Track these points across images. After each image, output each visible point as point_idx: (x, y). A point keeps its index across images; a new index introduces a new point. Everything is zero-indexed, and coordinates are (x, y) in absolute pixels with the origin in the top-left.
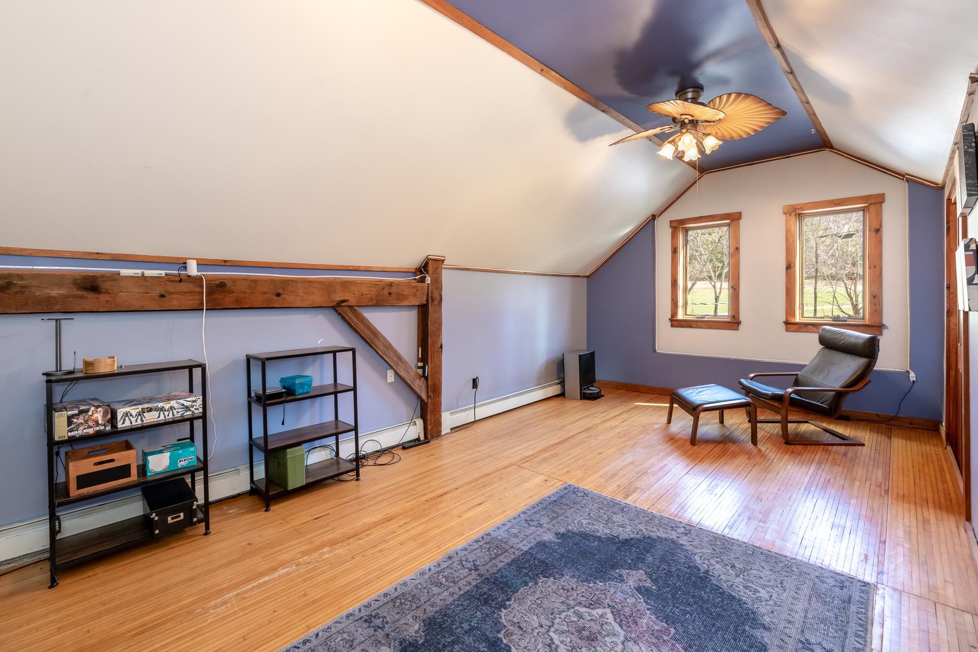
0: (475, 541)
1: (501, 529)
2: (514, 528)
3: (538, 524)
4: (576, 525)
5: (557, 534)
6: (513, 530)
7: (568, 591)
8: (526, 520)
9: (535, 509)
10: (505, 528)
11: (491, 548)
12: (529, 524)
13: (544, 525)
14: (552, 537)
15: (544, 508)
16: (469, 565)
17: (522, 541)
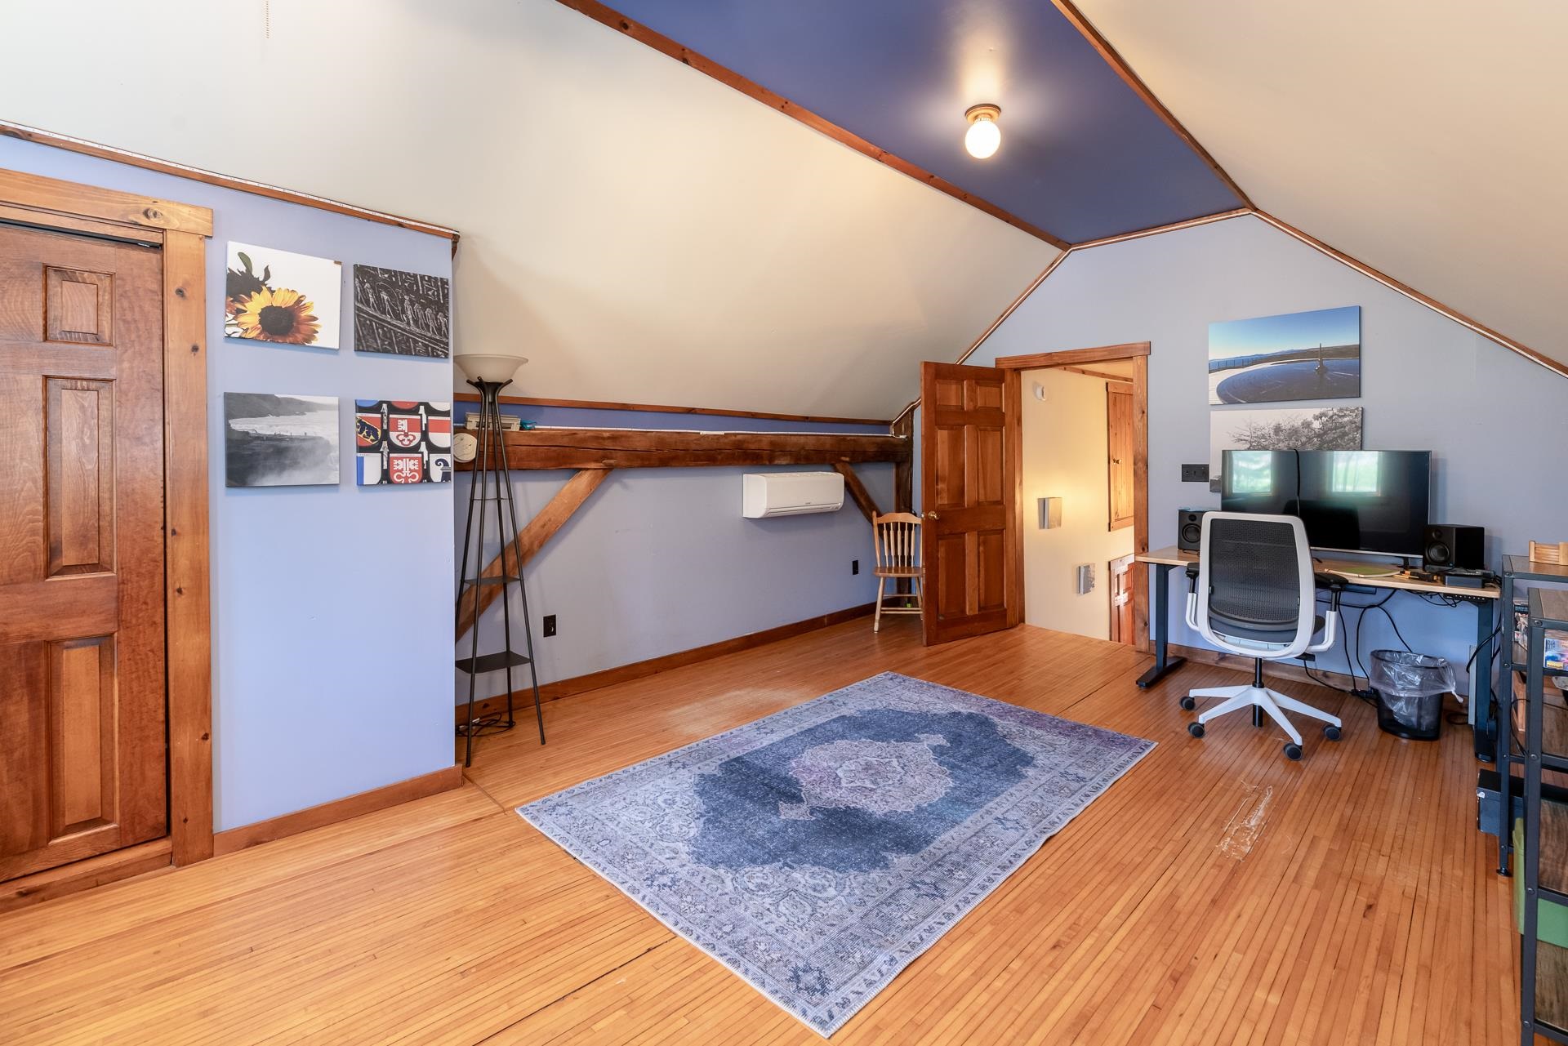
0: (1020, 856)
1: (985, 878)
2: (963, 880)
3: (918, 888)
4: (848, 883)
5: (886, 866)
6: (963, 877)
7: (882, 800)
8: (942, 897)
9: (926, 927)
10: (978, 880)
11: (989, 845)
12: (936, 888)
13: (908, 885)
14: (895, 860)
15: (906, 928)
16: (1009, 824)
17: (945, 856)
